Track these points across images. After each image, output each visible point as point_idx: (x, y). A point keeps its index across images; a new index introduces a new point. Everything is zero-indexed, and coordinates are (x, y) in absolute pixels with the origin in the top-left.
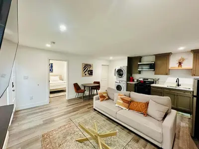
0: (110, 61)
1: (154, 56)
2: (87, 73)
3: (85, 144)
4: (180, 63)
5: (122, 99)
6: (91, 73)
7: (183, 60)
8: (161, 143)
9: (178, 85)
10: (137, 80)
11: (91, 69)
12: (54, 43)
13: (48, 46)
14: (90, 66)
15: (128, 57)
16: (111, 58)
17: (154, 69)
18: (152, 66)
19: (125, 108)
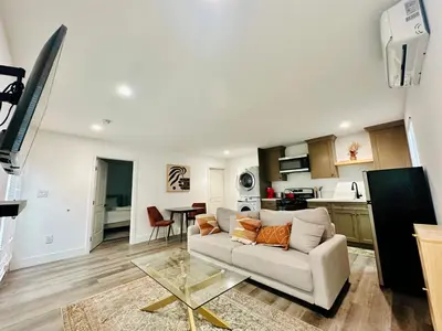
0: (227, 160)
1: (306, 144)
2: (177, 184)
3: (160, 315)
4: (353, 153)
5: (242, 223)
6: (186, 185)
7: (357, 147)
8: (311, 293)
9: (358, 196)
10: (282, 194)
11: (186, 176)
12: (109, 122)
13: (97, 128)
14: (184, 169)
15: (259, 149)
16: (227, 153)
17: (308, 166)
18: (305, 163)
19: (249, 242)
